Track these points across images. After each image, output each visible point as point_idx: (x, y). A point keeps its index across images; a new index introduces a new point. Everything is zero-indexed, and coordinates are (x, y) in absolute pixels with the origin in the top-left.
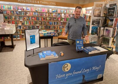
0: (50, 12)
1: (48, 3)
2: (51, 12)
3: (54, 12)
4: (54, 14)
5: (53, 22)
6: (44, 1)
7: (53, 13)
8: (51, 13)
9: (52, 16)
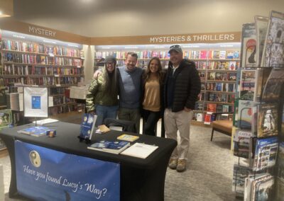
0: (221, 59)
1: (213, 38)
2: (224, 59)
3: (232, 57)
4: (231, 63)
5: (227, 85)
6: (203, 34)
7: (229, 61)
8: (222, 61)
9: (224, 69)
